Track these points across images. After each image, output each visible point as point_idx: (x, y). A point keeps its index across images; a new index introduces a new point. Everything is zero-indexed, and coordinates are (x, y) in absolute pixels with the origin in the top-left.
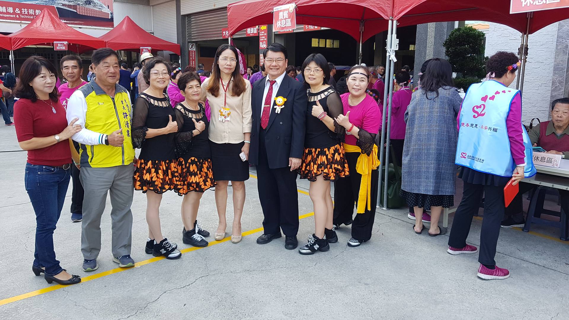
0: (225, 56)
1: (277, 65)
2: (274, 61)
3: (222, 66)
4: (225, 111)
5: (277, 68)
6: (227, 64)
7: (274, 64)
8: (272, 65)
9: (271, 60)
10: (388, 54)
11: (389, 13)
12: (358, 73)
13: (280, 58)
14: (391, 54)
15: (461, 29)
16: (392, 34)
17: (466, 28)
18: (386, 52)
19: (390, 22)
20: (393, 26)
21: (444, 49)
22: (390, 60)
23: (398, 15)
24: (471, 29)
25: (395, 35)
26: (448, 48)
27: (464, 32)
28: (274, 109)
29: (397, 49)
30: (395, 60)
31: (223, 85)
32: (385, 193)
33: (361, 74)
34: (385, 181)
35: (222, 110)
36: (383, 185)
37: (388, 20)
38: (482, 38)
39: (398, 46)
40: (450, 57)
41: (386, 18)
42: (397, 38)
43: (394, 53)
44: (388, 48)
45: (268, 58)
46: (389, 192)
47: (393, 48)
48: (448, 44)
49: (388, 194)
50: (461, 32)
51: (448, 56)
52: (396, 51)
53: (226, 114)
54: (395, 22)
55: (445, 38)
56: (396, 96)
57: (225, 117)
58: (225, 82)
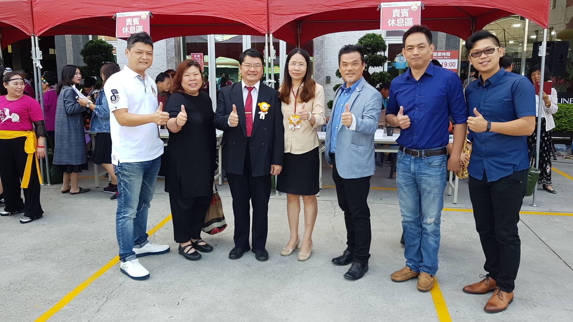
0: (293, 61)
1: (255, 71)
2: (253, 67)
3: (291, 71)
4: (294, 119)
5: (255, 74)
6: (295, 69)
7: (252, 69)
8: (250, 70)
9: (249, 65)
10: (34, 62)
11: (31, 31)
12: (18, 79)
13: (259, 64)
14: (37, 62)
15: (93, 41)
16: (35, 46)
17: (97, 41)
18: (32, 60)
19: (32, 37)
20: (35, 41)
21: (82, 58)
22: (37, 67)
23: (38, 33)
24: (101, 41)
25: (38, 48)
26: (85, 57)
27: (96, 44)
28: (257, 115)
29: (42, 59)
30: (41, 67)
31: (293, 92)
32: (48, 172)
33: (21, 79)
34: (46, 163)
35: (291, 118)
36: (45, 167)
37: (31, 36)
38: (111, 49)
39: (42, 56)
40: (88, 63)
41: (28, 34)
42: (40, 50)
43: (40, 62)
44: (33, 57)
45: (246, 63)
46: (51, 171)
47: (37, 58)
48: (84, 53)
49: (50, 173)
50: (94, 44)
51: (86, 63)
52: (40, 60)
53: (295, 123)
54: (36, 38)
55: (82, 47)
56: (46, 96)
57: (295, 126)
58: (295, 89)
